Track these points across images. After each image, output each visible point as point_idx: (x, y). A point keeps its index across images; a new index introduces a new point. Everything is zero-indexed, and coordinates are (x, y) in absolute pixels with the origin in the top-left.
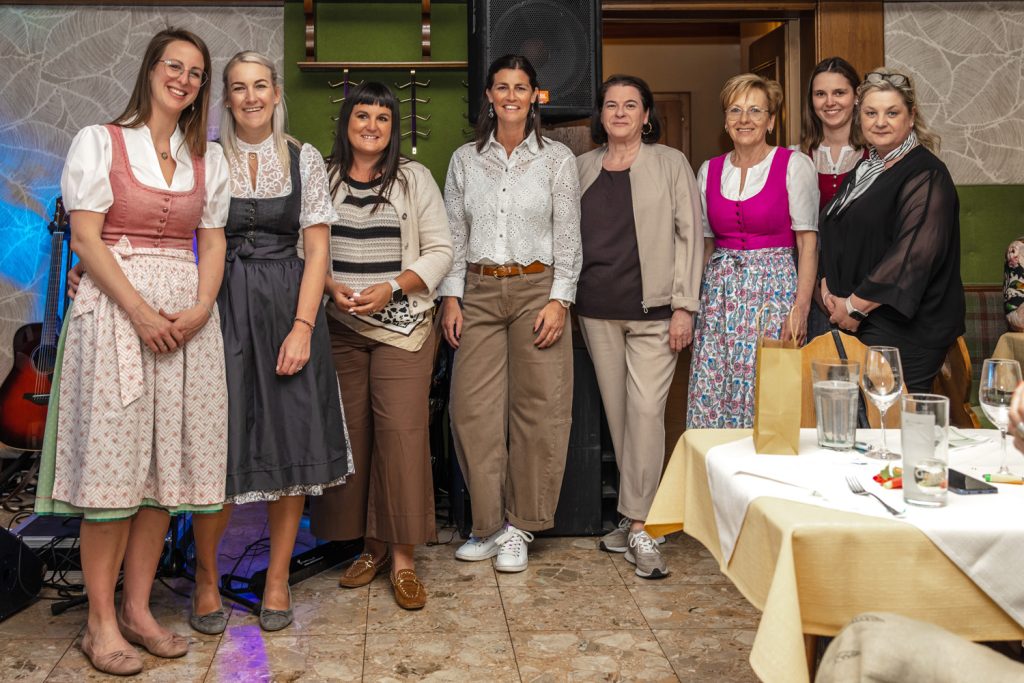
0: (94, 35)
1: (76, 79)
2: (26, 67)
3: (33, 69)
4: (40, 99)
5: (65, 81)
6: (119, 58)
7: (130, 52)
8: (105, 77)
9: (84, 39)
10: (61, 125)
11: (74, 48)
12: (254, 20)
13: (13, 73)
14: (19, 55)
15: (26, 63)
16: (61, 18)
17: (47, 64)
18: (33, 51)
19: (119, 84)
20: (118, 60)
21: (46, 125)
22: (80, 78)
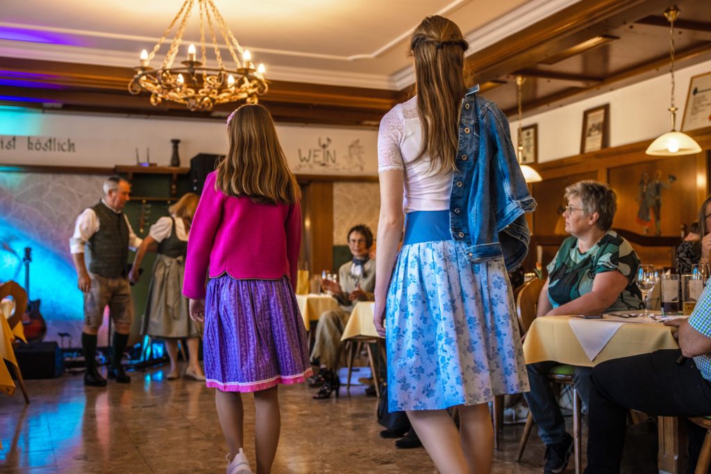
0: (37, 185)
1: (29, 201)
7: (52, 192)
8: (41, 201)
9: (32, 186)
11: (28, 190)
14: (5, 192)
17: (17, 195)
18: (11, 190)
20: (47, 195)
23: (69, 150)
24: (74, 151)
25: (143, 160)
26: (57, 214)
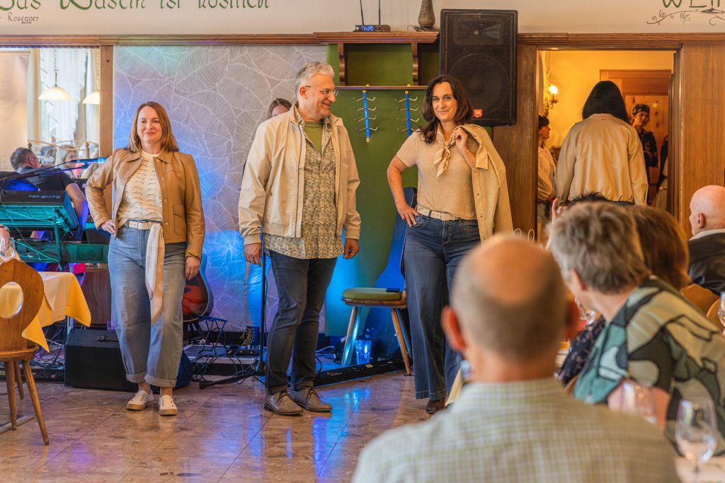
0: (207, 65)
1: (196, 92)
2: (165, 86)
3: (169, 87)
4: (173, 106)
5: (188, 94)
6: (222, 79)
7: (229, 76)
8: (213, 92)
9: (200, 67)
10: (186, 122)
11: (194, 74)
12: (308, 55)
13: (157, 89)
14: (161, 78)
15: (165, 83)
16: (186, 54)
17: (177, 83)
18: (169, 75)
19: (222, 96)
20: (222, 82)
21: (177, 122)
22: (198, 92)
23: (259, 7)
24: (267, 7)
25: (371, 20)
26: (237, 112)
